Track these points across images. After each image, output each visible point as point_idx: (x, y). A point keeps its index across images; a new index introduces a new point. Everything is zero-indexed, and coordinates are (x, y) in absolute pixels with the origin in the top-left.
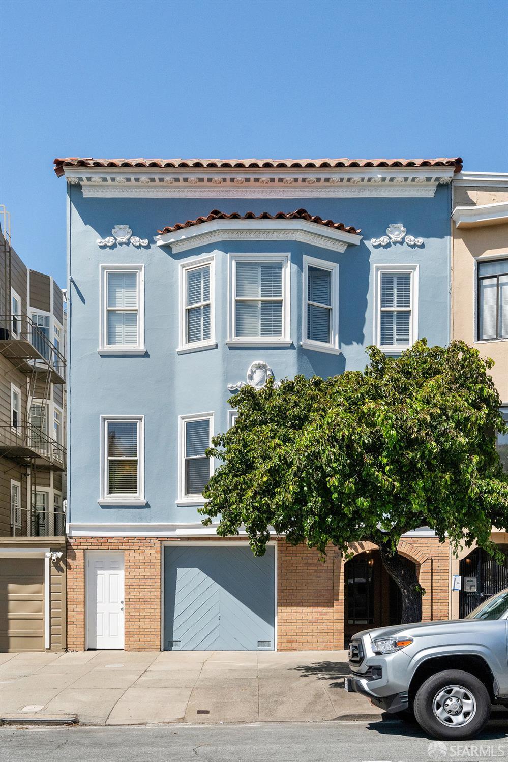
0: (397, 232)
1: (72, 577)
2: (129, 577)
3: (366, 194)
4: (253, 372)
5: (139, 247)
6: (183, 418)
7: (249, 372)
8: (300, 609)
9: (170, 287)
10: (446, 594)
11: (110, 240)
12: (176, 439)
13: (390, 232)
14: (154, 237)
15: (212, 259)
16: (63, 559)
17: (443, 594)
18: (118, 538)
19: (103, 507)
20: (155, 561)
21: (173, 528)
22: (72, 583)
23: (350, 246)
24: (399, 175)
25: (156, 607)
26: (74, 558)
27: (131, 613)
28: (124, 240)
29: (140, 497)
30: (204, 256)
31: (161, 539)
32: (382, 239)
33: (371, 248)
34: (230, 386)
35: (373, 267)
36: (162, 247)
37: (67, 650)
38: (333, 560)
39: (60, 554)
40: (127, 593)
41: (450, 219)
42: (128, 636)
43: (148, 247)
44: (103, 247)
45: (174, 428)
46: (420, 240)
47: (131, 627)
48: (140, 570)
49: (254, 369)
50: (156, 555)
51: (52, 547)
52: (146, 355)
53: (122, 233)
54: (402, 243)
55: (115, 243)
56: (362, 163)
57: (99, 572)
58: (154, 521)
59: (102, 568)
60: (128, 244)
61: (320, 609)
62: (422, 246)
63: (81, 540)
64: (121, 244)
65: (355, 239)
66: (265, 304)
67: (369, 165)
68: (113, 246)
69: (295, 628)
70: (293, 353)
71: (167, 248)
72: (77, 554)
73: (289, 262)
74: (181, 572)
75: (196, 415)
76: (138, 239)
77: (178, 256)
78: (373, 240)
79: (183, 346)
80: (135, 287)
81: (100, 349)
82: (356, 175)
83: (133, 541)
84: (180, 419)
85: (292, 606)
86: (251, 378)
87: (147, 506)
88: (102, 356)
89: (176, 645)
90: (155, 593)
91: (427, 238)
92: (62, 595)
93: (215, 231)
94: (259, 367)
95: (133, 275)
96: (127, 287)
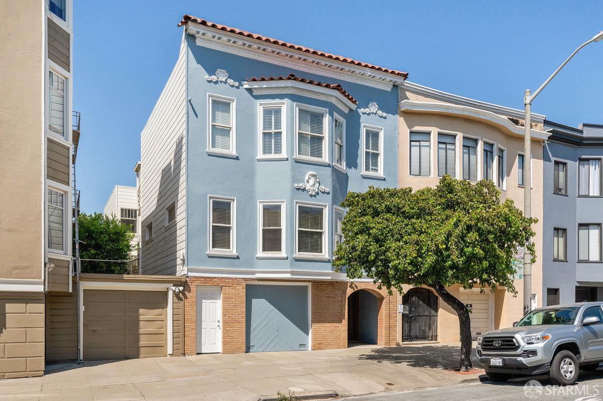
0: (373, 108)
1: (188, 304)
2: (225, 304)
3: (359, 82)
4: (309, 178)
5: (233, 86)
6: (260, 202)
7: (306, 178)
8: (324, 324)
9: (253, 116)
10: (396, 315)
11: (214, 78)
12: (256, 215)
13: (371, 106)
14: (242, 82)
15: (284, 104)
16: (183, 292)
17: (394, 315)
18: (218, 278)
19: (210, 257)
20: (242, 294)
21: (254, 273)
22: (188, 309)
23: (351, 110)
24: (378, 75)
25: (242, 324)
26: (189, 291)
27: (227, 329)
28: (224, 80)
29: (233, 251)
30: (277, 101)
31: (245, 279)
32: (367, 109)
33: (361, 114)
34: (296, 185)
35: (362, 125)
36: (246, 89)
37: (184, 355)
38: (342, 295)
39: (181, 288)
40: (224, 315)
41: (397, 105)
42: (225, 344)
43: (238, 87)
44: (210, 82)
45: (254, 208)
46: (384, 114)
47: (227, 337)
48: (232, 300)
49: (310, 177)
50: (242, 290)
51: (175, 283)
52: (237, 158)
53: (222, 75)
54: (376, 114)
55: (217, 81)
56: (363, 64)
57: (203, 301)
58: (242, 268)
59: (206, 299)
60: (225, 82)
61: (335, 324)
62: (385, 118)
63: (194, 279)
64: (221, 82)
65: (354, 107)
66: (313, 138)
67: (366, 66)
68: (216, 83)
69: (322, 336)
70: (330, 169)
71: (250, 91)
72: (192, 289)
73: (328, 114)
74: (254, 301)
75: (272, 201)
76: (232, 81)
77: (257, 97)
78: (362, 110)
79: (260, 155)
80: (229, 112)
81: (207, 150)
82: (358, 70)
83: (229, 281)
84: (258, 203)
85: (320, 322)
86: (308, 182)
87: (238, 258)
88: (209, 155)
89: (252, 349)
90: (242, 315)
91: (388, 113)
92: (181, 317)
93: (287, 87)
94: (313, 176)
95: (229, 104)
96: (222, 111)
